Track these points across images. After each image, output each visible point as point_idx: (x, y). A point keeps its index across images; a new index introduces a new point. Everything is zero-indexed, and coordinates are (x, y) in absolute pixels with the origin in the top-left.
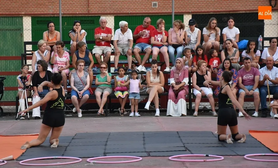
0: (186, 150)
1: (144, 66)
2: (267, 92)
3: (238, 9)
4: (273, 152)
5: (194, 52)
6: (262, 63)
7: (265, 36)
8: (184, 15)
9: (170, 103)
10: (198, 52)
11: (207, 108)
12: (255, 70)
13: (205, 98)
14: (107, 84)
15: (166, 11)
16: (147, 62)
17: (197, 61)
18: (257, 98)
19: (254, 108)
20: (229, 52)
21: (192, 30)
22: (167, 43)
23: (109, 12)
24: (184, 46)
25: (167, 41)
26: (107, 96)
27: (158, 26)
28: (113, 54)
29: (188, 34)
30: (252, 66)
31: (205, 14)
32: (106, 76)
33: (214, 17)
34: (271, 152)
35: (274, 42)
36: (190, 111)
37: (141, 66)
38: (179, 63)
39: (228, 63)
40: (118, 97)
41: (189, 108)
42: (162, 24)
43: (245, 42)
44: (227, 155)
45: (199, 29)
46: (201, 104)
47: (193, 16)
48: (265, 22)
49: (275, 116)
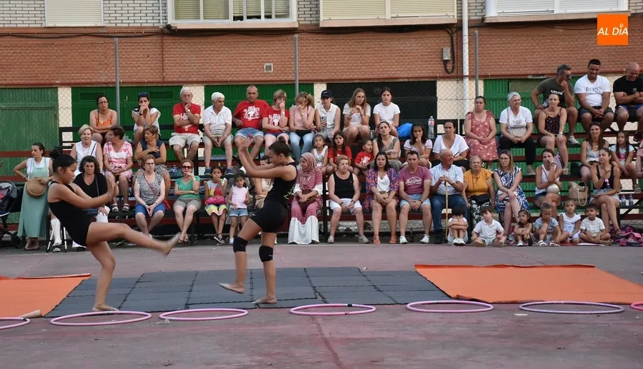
0: (318, 296)
3: (396, 76)
4: (449, 296)
5: (330, 142)
6: (435, 159)
7: (438, 118)
8: (314, 85)
9: (295, 223)
10: (336, 140)
11: (351, 230)
12: (424, 171)
13: (347, 215)
14: (193, 194)
15: (286, 78)
17: (335, 155)
18: (427, 215)
20: (384, 142)
21: (327, 108)
22: (287, 128)
23: (195, 79)
24: (315, 132)
25: (288, 125)
27: (275, 101)
28: (202, 145)
31: (347, 83)
32: (192, 181)
33: (361, 87)
34: (448, 298)
35: (447, 128)
36: (324, 235)
39: (383, 160)
40: (210, 214)
41: (322, 231)
42: (282, 98)
43: (409, 125)
44: (380, 304)
45: (337, 107)
46: (341, 223)
47: (329, 85)
48: (437, 96)
49: (455, 241)
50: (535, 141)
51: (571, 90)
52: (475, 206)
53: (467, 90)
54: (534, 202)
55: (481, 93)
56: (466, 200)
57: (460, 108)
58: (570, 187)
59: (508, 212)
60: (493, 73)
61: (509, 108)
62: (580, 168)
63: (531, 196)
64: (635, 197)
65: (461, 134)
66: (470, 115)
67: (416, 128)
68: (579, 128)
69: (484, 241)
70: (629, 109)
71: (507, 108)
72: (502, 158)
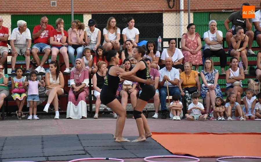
0: (86, 153)
1: (43, 67)
2: (167, 93)
3: (137, 10)
4: (171, 153)
6: (162, 64)
7: (164, 37)
8: (84, 15)
9: (70, 105)
10: (98, 52)
11: (107, 110)
12: (155, 71)
14: (4, 86)
15: (65, 11)
16: (46, 63)
17: (97, 61)
18: (157, 99)
19: (154, 110)
20: (129, 53)
21: (92, 30)
22: (67, 43)
23: (5, 11)
24: (84, 46)
25: (67, 42)
26: (3, 99)
27: (57, 26)
28: (10, 54)
29: (88, 34)
30: (152, 67)
31: (105, 14)
32: (3, 78)
35: (172, 43)
36: (91, 113)
37: (39, 67)
38: (79, 63)
40: (15, 100)
41: (89, 110)
42: (61, 23)
43: (144, 42)
44: (127, 158)
45: (99, 29)
47: (93, 16)
48: (163, 23)
49: (174, 118)
50: (227, 53)
52: (187, 94)
53: (183, 19)
54: (225, 92)
55: (192, 22)
56: (182, 90)
57: (178, 31)
58: (249, 82)
59: (208, 98)
60: (200, 8)
61: (209, 31)
62: (255, 70)
63: (224, 88)
65: (179, 48)
66: (185, 35)
67: (149, 45)
68: (255, 44)
69: (193, 117)
71: (207, 31)
72: (207, 63)
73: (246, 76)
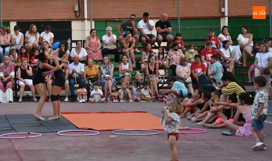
0: (12, 129)
2: (75, 82)
3: (52, 18)
4: (78, 128)
5: (19, 51)
6: (71, 60)
7: (72, 39)
8: (10, 22)
9: (0, 92)
10: (22, 51)
11: (29, 95)
13: (27, 88)
17: (21, 58)
18: (67, 87)
19: (65, 95)
20: (46, 51)
21: (17, 34)
24: (11, 47)
29: (14, 36)
31: (27, 22)
34: (77, 129)
35: (79, 44)
36: (16, 98)
38: (7, 60)
41: (15, 96)
43: (58, 43)
44: (44, 132)
45: (22, 33)
46: (24, 92)
47: (18, 23)
48: (72, 28)
49: (81, 101)
50: (120, 51)
51: (136, 27)
52: (90, 83)
53: (87, 26)
54: (119, 81)
55: (93, 28)
56: (86, 80)
57: (83, 35)
58: (136, 73)
59: (106, 86)
60: (99, 18)
61: (106, 35)
62: (140, 64)
63: (117, 78)
64: (166, 78)
65: (84, 48)
66: (88, 38)
67: (61, 45)
68: (140, 45)
69: (95, 100)
70: (163, 36)
71: (105, 35)
72: (105, 59)
73: (134, 69)
